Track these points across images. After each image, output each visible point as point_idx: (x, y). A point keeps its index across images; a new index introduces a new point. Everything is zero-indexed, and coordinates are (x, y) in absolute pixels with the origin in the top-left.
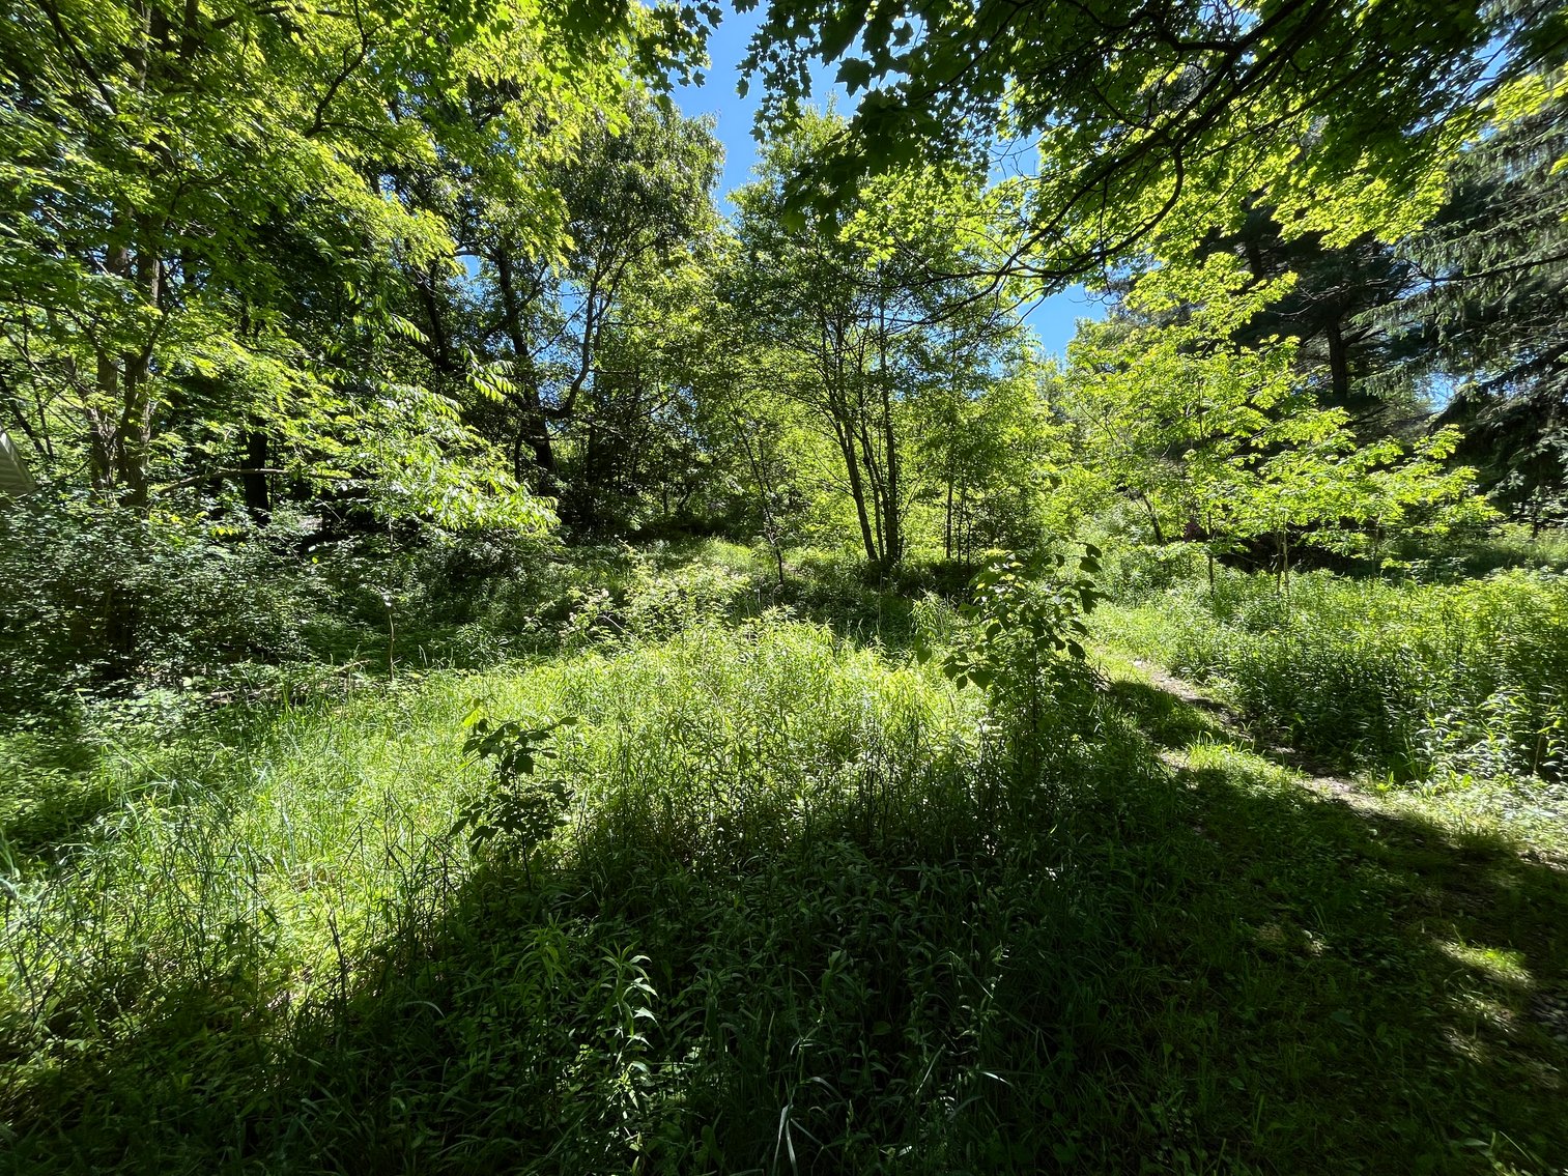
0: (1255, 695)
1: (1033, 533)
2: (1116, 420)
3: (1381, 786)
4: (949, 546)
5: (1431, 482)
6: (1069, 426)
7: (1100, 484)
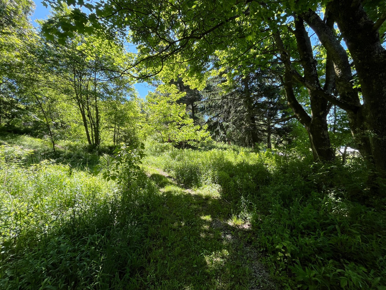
0: (178, 174)
1: (136, 139)
2: (155, 114)
3: (195, 189)
4: (114, 141)
5: (204, 134)
6: (145, 115)
7: (152, 129)
